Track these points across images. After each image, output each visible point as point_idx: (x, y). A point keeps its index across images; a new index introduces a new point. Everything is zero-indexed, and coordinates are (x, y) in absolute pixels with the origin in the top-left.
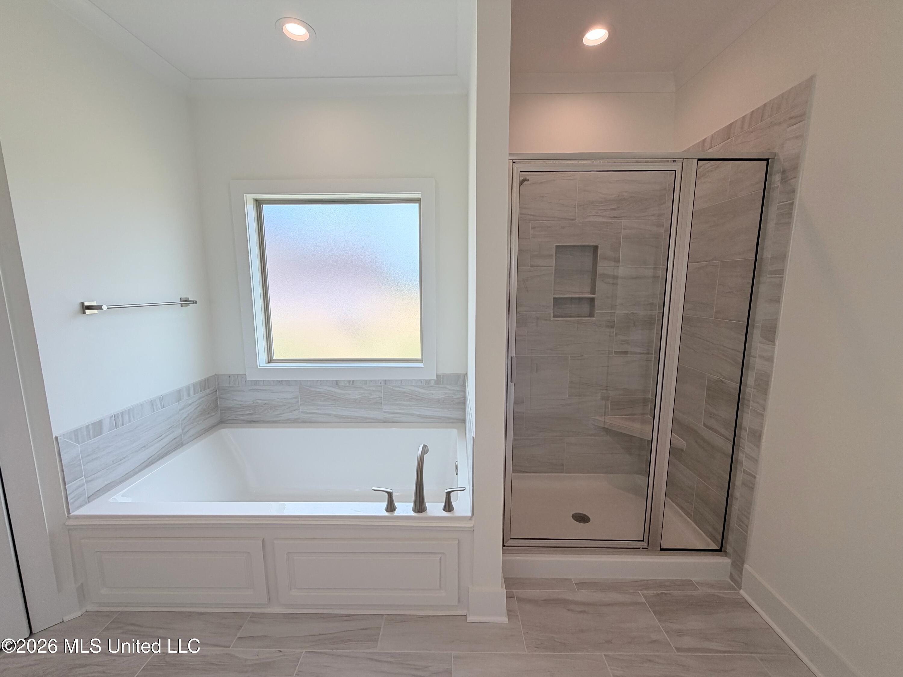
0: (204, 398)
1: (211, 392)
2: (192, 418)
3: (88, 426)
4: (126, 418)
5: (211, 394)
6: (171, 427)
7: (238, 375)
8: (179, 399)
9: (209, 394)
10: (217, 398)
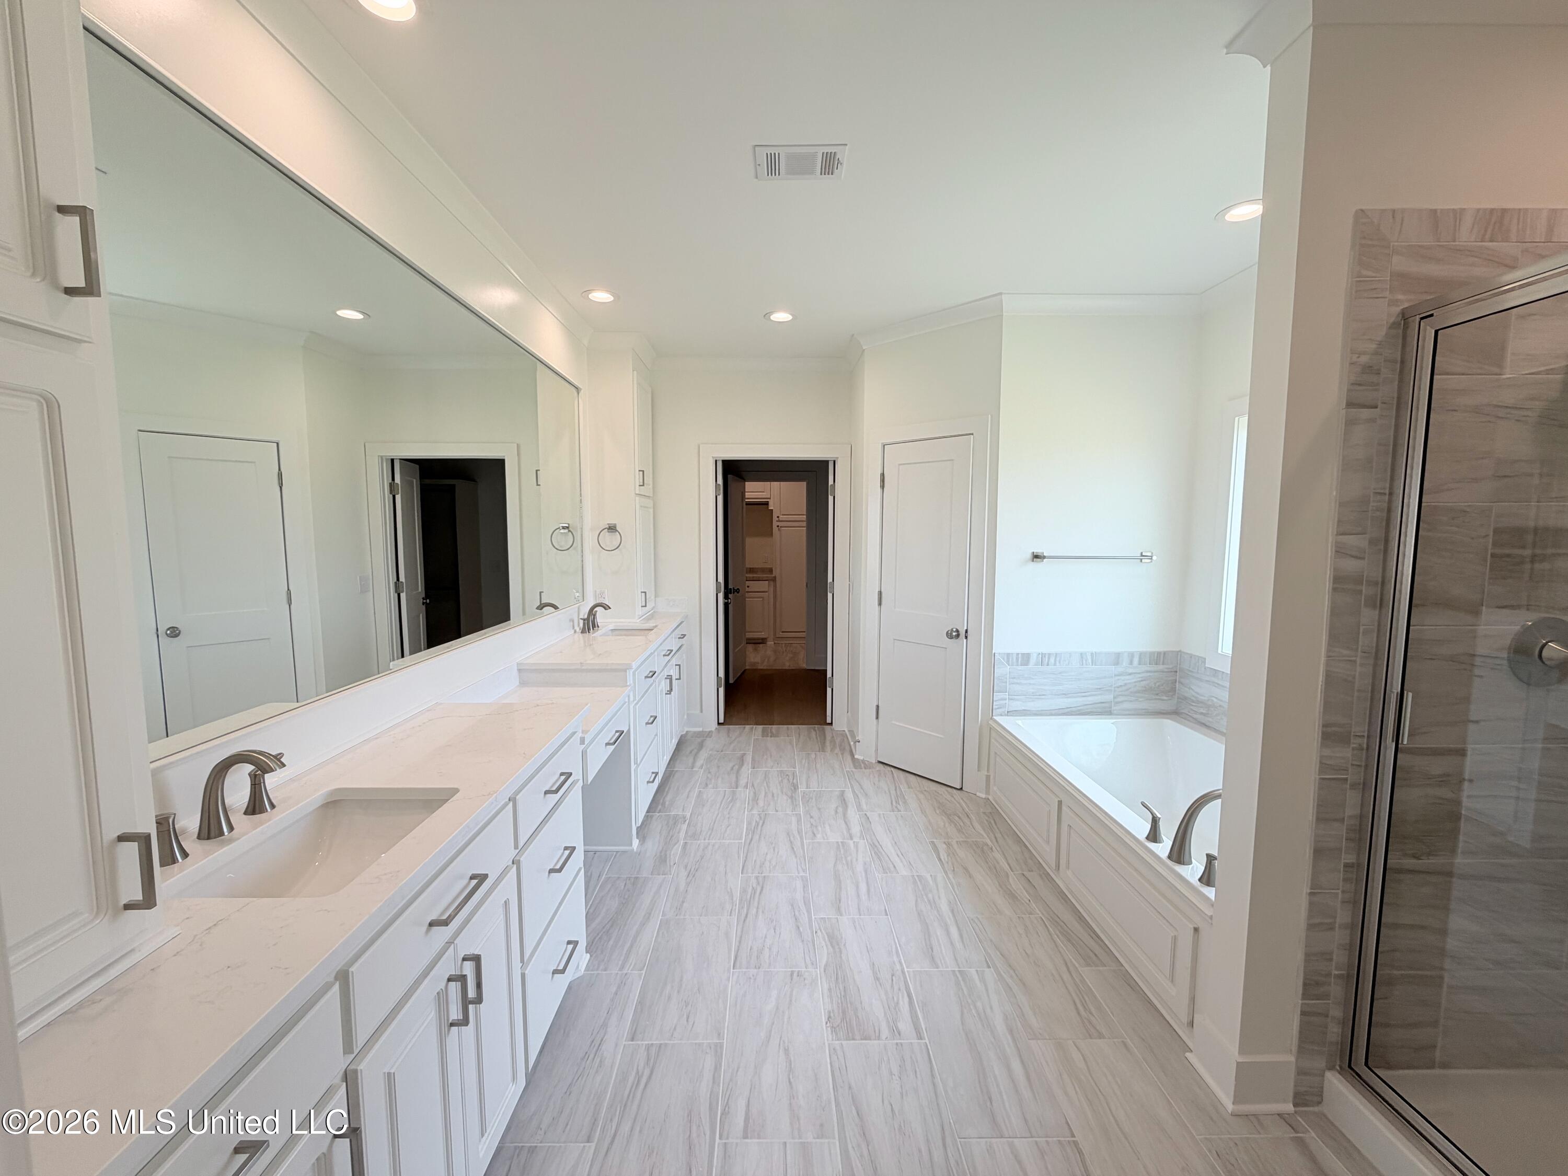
0: (1156, 674)
1: (1166, 670)
2: (1130, 690)
3: (1018, 654)
4: (1052, 660)
5: (1166, 672)
6: (1100, 689)
7: (1199, 657)
8: (1117, 663)
9: (1163, 672)
10: (1176, 680)
